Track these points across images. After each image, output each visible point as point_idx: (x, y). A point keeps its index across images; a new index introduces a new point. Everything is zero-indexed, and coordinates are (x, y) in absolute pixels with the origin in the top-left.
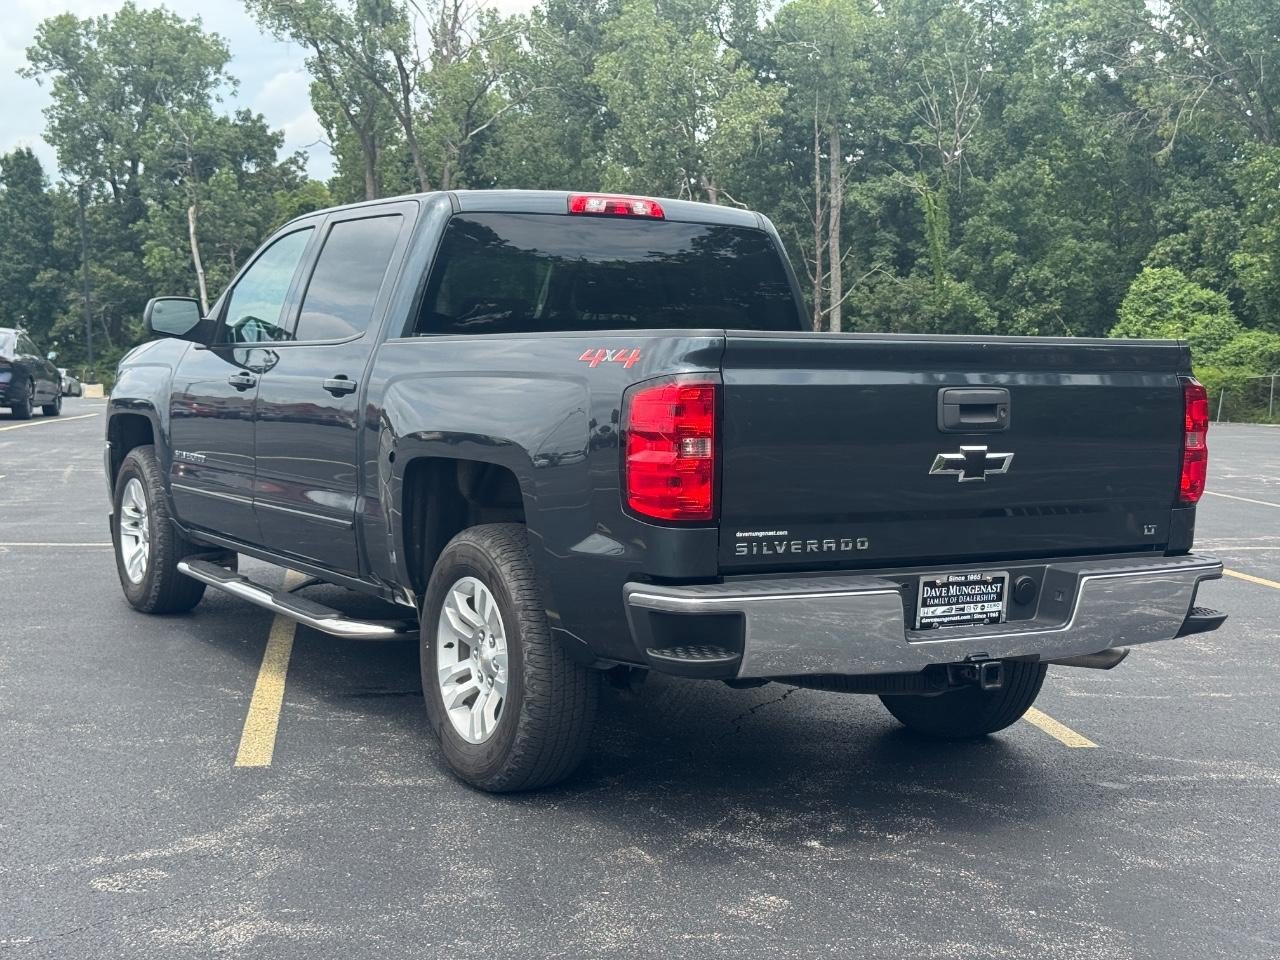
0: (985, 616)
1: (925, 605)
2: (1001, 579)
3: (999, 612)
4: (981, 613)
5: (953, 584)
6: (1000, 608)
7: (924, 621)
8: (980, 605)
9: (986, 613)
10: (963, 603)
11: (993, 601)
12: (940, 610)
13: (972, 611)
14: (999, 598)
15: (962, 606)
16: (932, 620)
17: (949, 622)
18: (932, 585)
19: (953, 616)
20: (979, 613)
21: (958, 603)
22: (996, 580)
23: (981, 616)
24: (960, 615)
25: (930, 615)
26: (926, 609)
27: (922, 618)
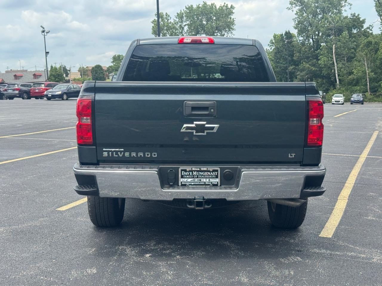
0: (211, 183)
1: (182, 177)
2: (217, 171)
3: (218, 182)
4: (209, 182)
5: (195, 171)
6: (218, 181)
7: (183, 183)
8: (208, 179)
9: (211, 182)
10: (200, 178)
11: (214, 178)
12: (189, 180)
13: (205, 181)
14: (217, 177)
15: (200, 179)
16: (186, 183)
17: (194, 184)
18: (185, 171)
19: (196, 182)
20: (208, 182)
21: (197, 178)
22: (214, 171)
23: (209, 183)
24: (199, 182)
25: (185, 181)
26: (183, 179)
27: (181, 182)
